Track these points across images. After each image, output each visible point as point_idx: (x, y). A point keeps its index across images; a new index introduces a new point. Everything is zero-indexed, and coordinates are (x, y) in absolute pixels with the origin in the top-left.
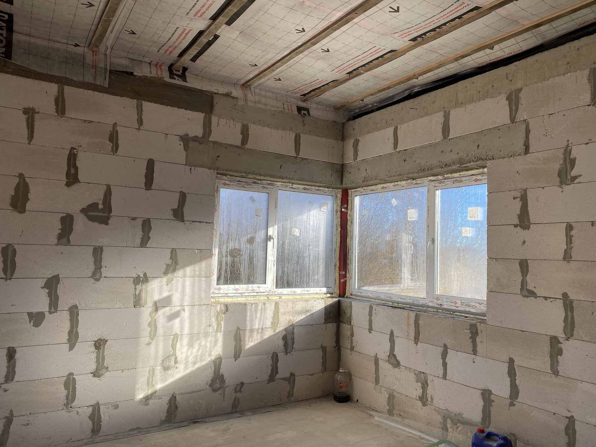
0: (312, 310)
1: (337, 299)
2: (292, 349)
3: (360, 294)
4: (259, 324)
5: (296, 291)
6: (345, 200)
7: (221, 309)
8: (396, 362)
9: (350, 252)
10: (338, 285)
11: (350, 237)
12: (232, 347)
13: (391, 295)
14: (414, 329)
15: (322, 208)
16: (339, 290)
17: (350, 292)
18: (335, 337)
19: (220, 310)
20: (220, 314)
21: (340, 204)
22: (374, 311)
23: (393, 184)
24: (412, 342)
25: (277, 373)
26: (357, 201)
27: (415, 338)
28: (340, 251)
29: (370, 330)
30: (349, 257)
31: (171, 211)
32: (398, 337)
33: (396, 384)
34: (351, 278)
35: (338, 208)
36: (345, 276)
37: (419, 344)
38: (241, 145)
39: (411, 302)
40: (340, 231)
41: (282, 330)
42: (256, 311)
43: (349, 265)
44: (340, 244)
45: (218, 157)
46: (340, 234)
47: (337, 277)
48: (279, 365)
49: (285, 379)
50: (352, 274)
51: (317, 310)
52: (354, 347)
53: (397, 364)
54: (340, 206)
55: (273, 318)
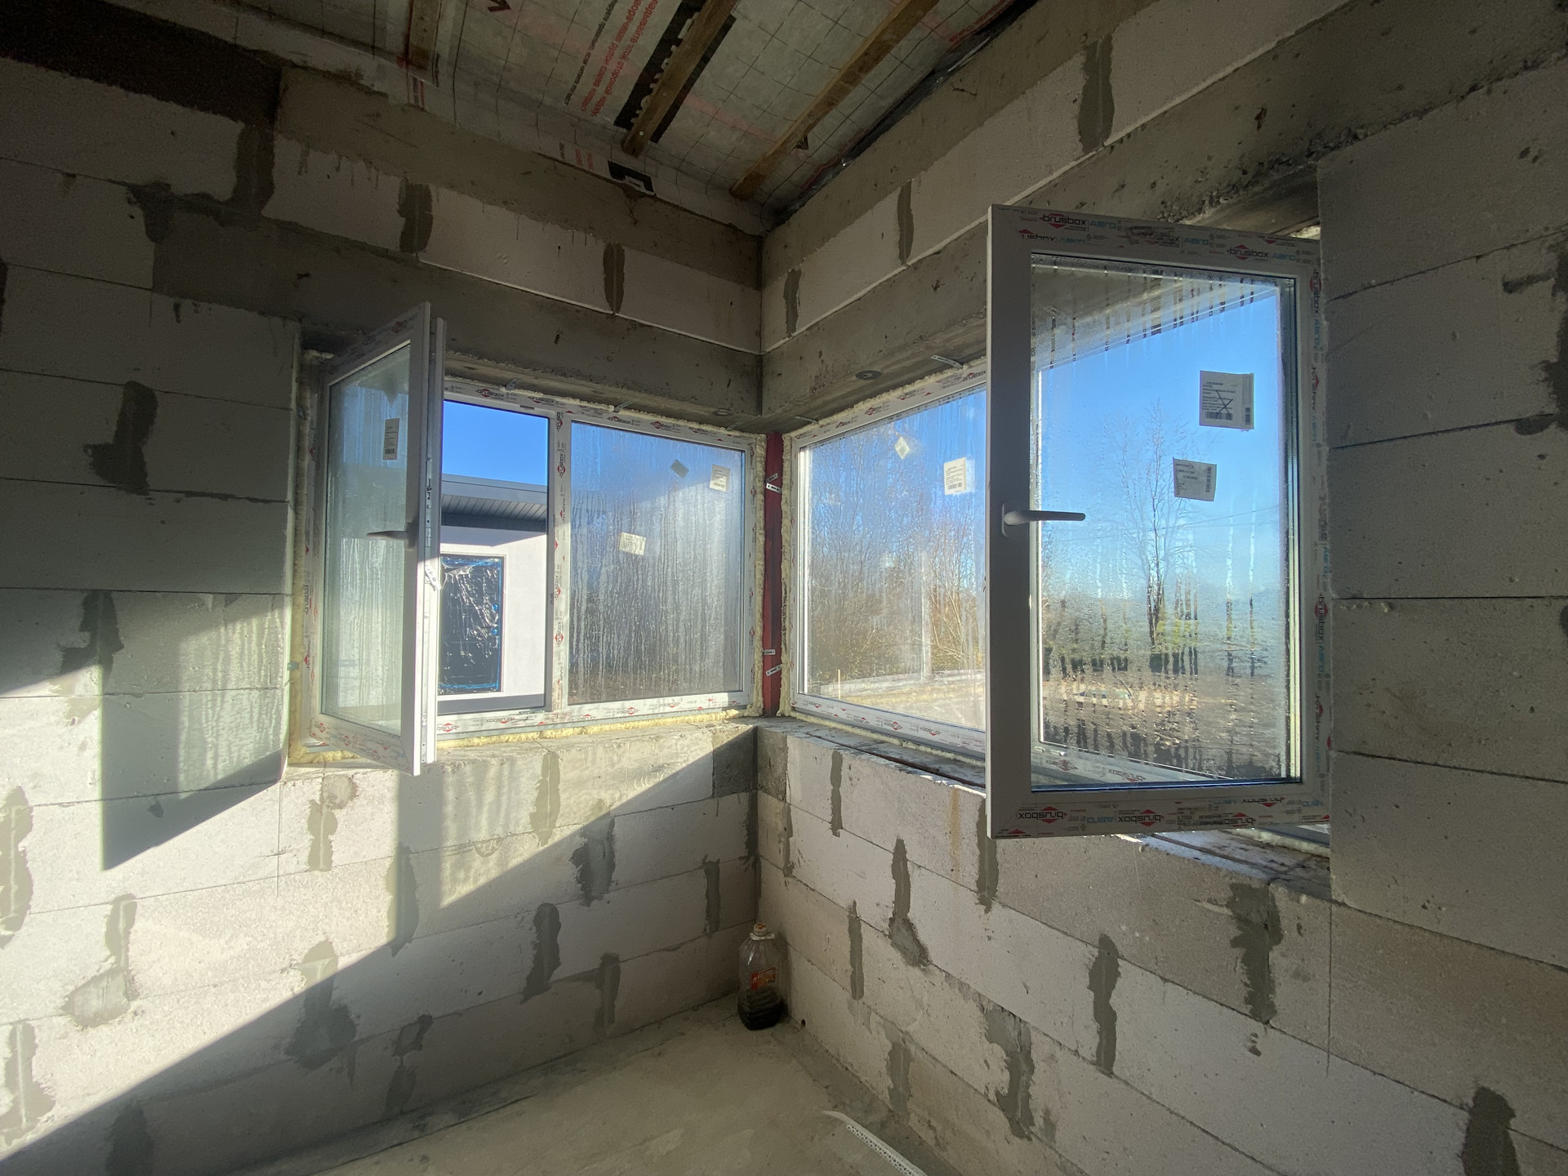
0: (674, 764)
1: (751, 726)
2: (609, 884)
3: (813, 708)
4: (492, 825)
5: (636, 708)
6: (775, 465)
7: (325, 795)
8: (916, 949)
9: (790, 597)
10: (760, 684)
11: (788, 558)
12: (379, 911)
13: (895, 718)
14: (978, 852)
15: (712, 482)
16: (763, 696)
17: (791, 702)
18: (745, 832)
19: (322, 794)
20: (325, 810)
21: (762, 474)
22: (845, 771)
23: (899, 392)
24: (970, 898)
25: (556, 962)
26: (805, 462)
27: (981, 885)
28: (764, 596)
29: (836, 825)
30: (787, 610)
31: (86, 451)
32: (919, 867)
33: (916, 1020)
34: (792, 664)
35: (758, 485)
36: (777, 660)
37: (996, 907)
38: (398, 249)
39: (958, 742)
40: (762, 543)
41: (572, 836)
42: (480, 787)
43: (787, 632)
44: (762, 579)
45: (300, 276)
46: (762, 551)
47: (757, 662)
48: (560, 938)
49: (585, 977)
50: (794, 654)
51: (690, 762)
52: (793, 867)
53: (918, 956)
54: (762, 479)
55: (539, 802)
